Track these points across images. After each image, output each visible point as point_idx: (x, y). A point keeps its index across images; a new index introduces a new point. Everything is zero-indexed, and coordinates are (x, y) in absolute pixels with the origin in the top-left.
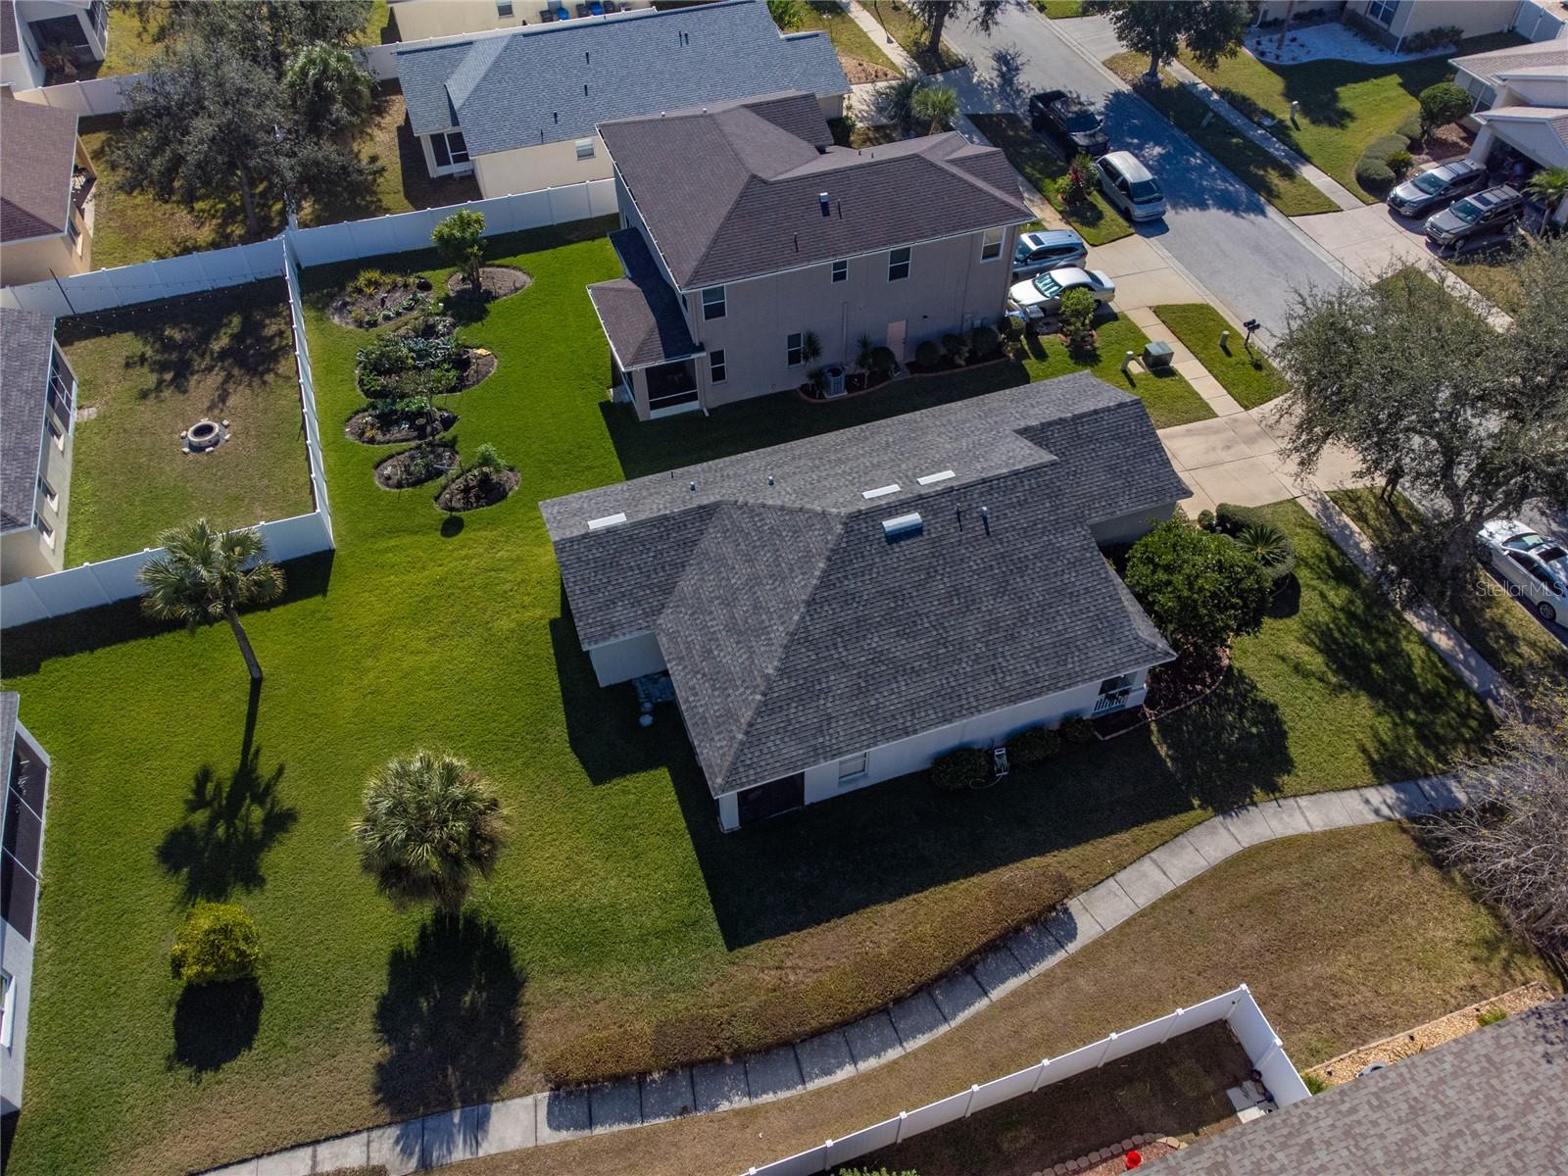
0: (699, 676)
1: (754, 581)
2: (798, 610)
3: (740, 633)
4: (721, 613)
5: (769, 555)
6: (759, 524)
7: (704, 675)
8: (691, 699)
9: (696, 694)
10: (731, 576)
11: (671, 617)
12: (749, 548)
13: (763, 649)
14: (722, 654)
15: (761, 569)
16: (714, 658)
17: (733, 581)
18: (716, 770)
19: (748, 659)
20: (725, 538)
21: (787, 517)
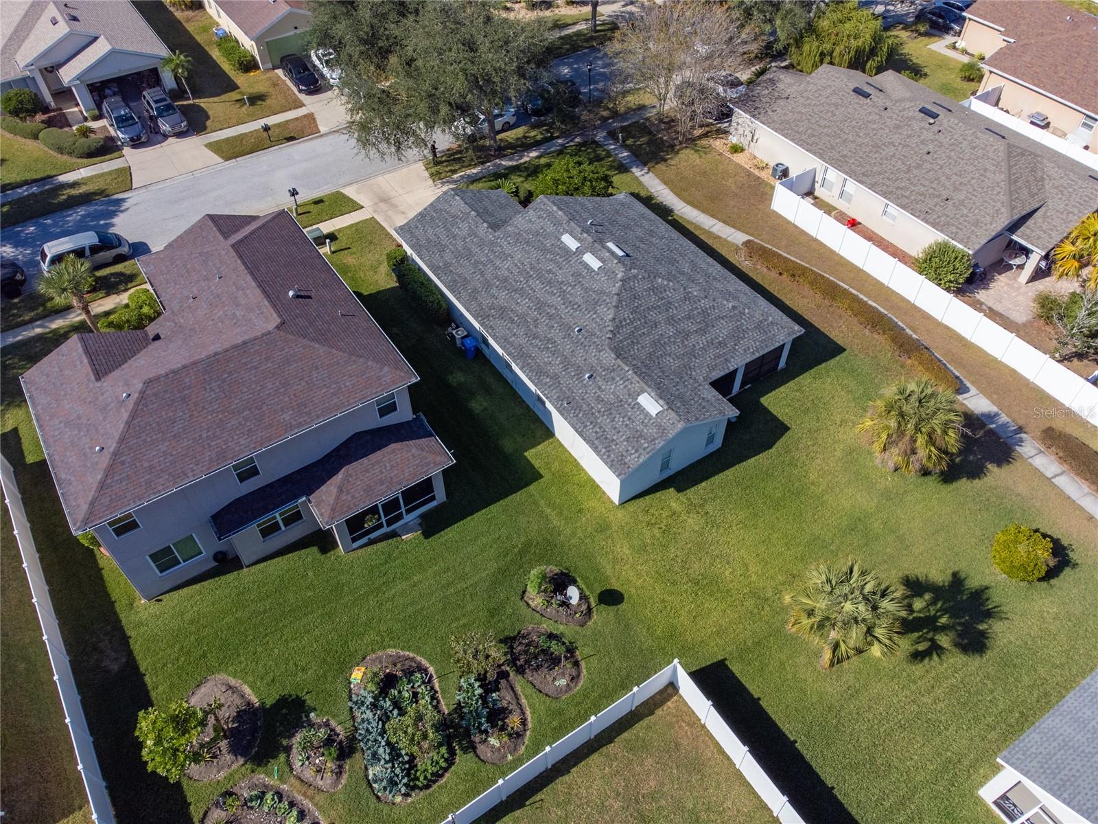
0: (737, 347)
1: (671, 320)
2: (690, 292)
3: (707, 325)
4: (693, 339)
5: (651, 313)
6: (628, 321)
7: (736, 345)
8: (751, 350)
9: (749, 348)
10: (667, 336)
11: (698, 371)
12: (646, 326)
13: (716, 311)
14: (721, 335)
15: (661, 318)
16: (724, 339)
17: (671, 334)
18: (791, 330)
19: (723, 319)
20: (638, 343)
21: (624, 303)
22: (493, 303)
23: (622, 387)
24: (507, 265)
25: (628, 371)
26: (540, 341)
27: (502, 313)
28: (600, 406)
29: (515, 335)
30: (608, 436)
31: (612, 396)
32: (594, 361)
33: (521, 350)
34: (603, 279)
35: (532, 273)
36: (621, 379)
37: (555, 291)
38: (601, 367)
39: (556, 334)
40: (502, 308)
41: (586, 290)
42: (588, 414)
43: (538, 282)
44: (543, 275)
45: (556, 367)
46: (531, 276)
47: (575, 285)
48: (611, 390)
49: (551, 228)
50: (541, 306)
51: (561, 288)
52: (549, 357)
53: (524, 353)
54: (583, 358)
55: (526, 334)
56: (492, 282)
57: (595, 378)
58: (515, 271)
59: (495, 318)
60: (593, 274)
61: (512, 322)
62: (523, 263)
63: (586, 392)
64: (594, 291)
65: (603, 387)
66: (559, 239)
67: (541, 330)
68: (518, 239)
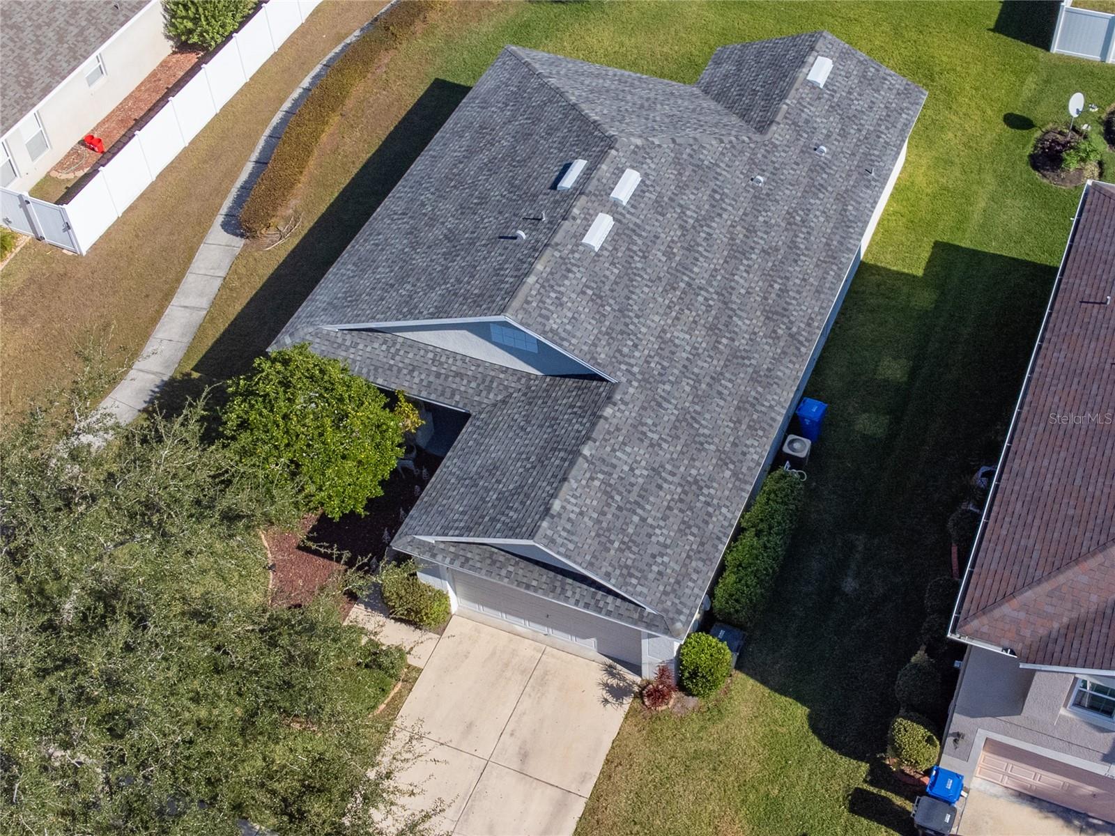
22: (765, 336)
23: (812, 109)
24: (682, 335)
25: (788, 105)
26: (797, 236)
27: (777, 313)
28: (852, 131)
29: (804, 280)
30: (884, 114)
31: (831, 119)
32: (794, 153)
33: (825, 262)
34: (653, 166)
35: (682, 285)
36: (803, 111)
37: (703, 235)
38: (798, 140)
39: (775, 214)
40: (768, 318)
41: (682, 188)
42: (870, 144)
43: (696, 269)
44: (679, 264)
45: (825, 202)
46: (689, 285)
47: (680, 206)
48: (825, 123)
49: (579, 276)
50: (737, 253)
51: (694, 227)
52: (815, 216)
53: (828, 256)
54: (795, 167)
55: (796, 261)
56: (727, 351)
57: (816, 144)
58: (689, 316)
59: (791, 322)
60: (648, 182)
61: (784, 290)
62: (669, 307)
63: (842, 152)
64: (680, 174)
65: (825, 131)
66: (597, 255)
67: (779, 238)
68: (622, 332)
